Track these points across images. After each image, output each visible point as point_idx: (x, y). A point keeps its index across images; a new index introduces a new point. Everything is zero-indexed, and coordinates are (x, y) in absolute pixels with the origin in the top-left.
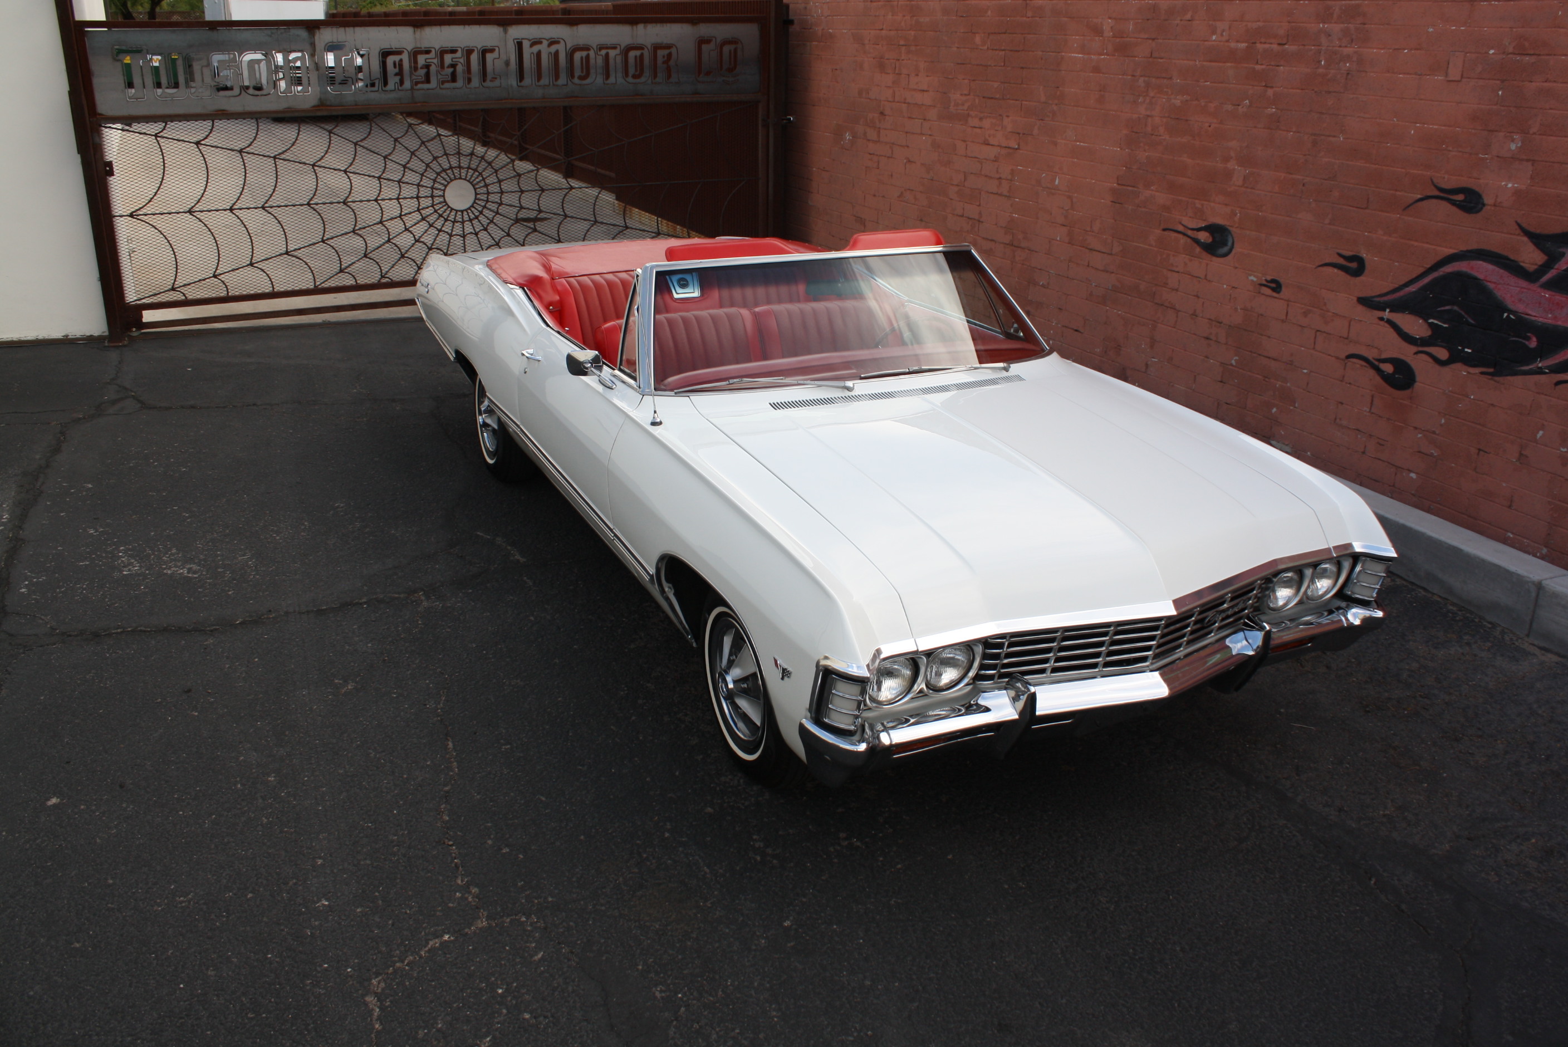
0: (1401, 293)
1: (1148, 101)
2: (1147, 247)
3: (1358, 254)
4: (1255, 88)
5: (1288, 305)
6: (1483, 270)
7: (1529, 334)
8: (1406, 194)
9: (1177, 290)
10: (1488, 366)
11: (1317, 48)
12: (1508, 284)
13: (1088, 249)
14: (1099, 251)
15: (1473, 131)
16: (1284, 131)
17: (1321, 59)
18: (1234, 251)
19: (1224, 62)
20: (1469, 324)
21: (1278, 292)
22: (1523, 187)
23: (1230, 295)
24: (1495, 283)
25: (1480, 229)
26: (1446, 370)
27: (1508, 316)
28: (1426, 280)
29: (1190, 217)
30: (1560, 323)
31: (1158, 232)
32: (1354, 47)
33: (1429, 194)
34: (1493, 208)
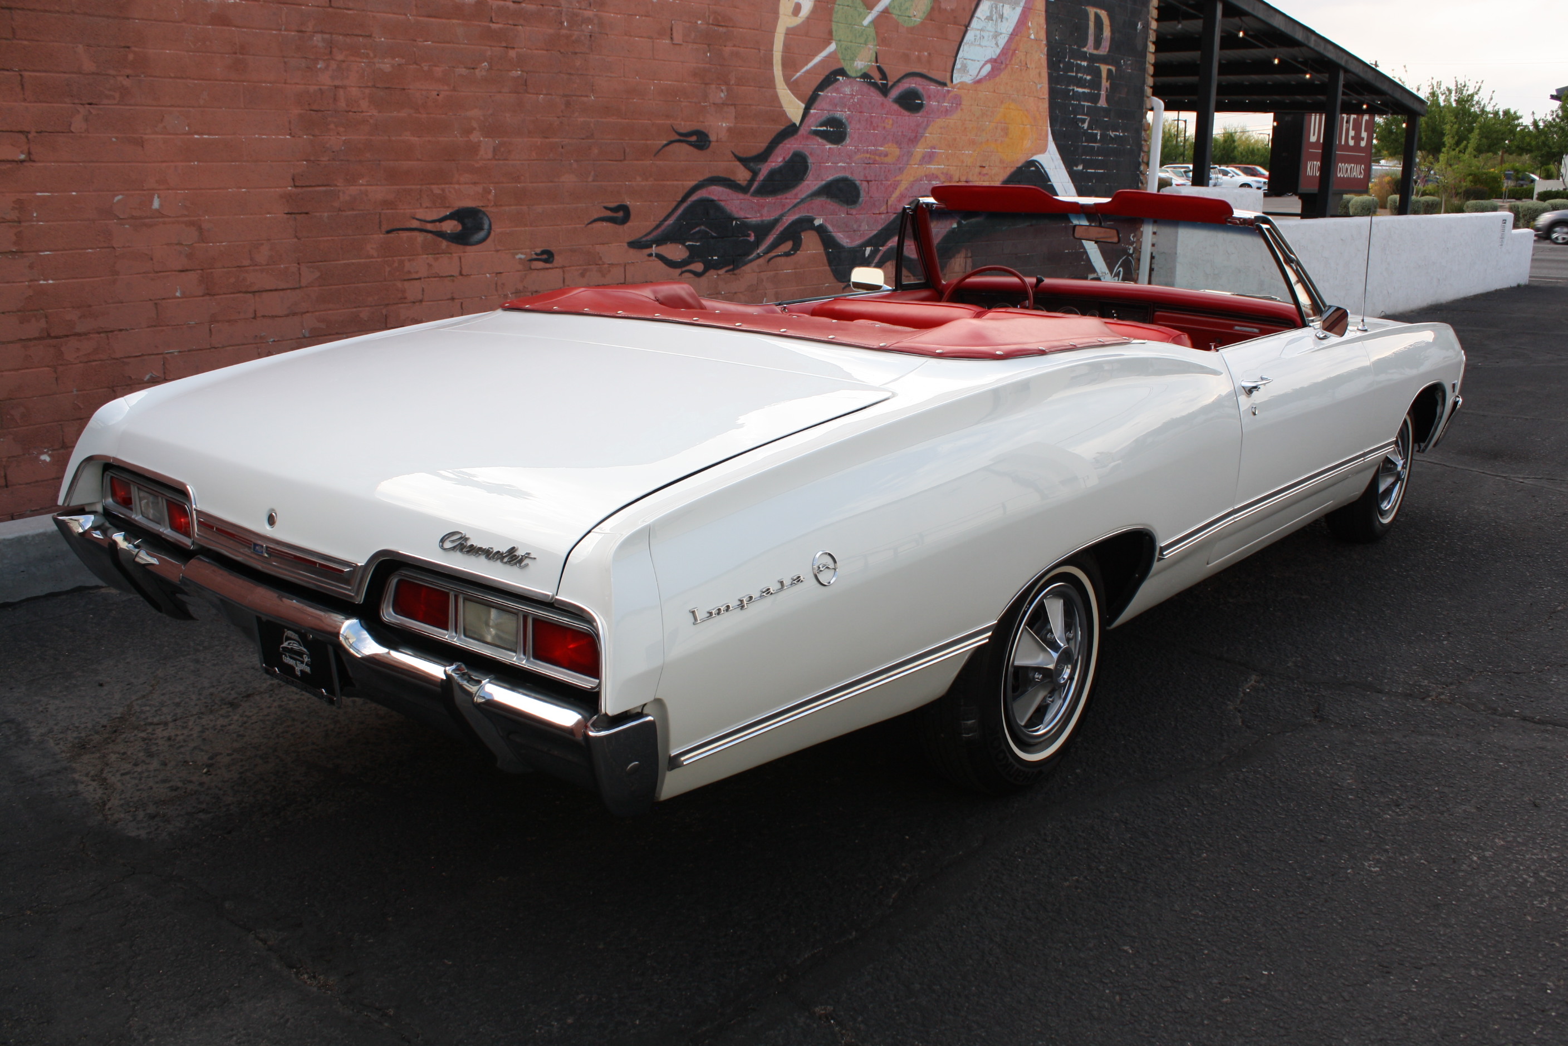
0: (663, 228)
1: (333, 65)
2: (363, 260)
3: (623, 204)
4: (493, 48)
5: (564, 272)
6: (716, 192)
7: (749, 232)
8: (655, 142)
9: (421, 301)
10: (729, 265)
11: (557, 9)
12: (732, 200)
13: (250, 292)
14: (276, 290)
15: (696, 85)
16: (533, 94)
17: (563, 20)
18: (493, 233)
19: (448, 19)
20: (713, 237)
21: (551, 262)
22: (732, 125)
23: (496, 284)
24: (724, 201)
25: (711, 161)
26: (704, 280)
27: (736, 223)
28: (680, 211)
29: (427, 208)
30: (764, 218)
31: (379, 237)
32: (593, 11)
33: (673, 139)
34: (716, 144)
